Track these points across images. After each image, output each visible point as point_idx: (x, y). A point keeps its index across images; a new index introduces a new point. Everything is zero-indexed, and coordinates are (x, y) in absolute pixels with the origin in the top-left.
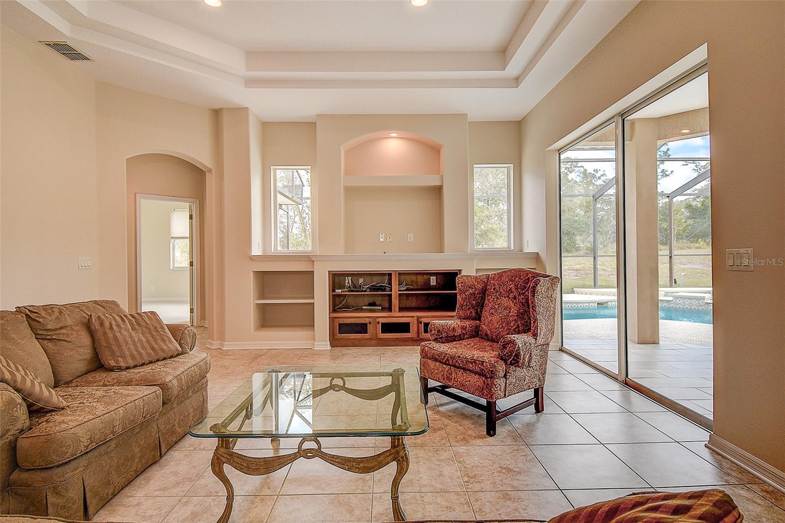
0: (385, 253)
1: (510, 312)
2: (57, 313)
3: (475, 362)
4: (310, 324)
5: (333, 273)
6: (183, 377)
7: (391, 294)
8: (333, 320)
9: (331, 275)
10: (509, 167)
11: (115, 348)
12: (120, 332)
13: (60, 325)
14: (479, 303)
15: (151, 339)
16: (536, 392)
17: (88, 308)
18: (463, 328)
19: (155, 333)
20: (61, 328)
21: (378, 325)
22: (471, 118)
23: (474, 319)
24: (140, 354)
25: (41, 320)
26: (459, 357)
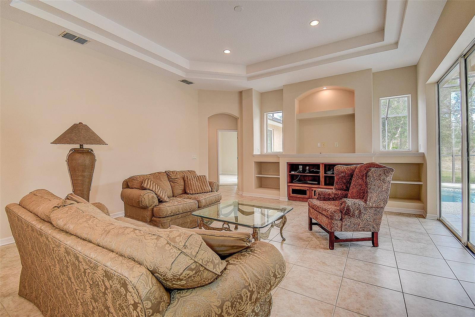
0: (320, 153)
1: (361, 188)
2: (175, 174)
3: (325, 211)
4: (278, 188)
5: (289, 163)
6: (207, 200)
7: (320, 176)
8: (289, 187)
9: (288, 165)
10: (409, 96)
11: (190, 187)
12: (192, 181)
13: (176, 178)
14: (348, 182)
15: (202, 185)
16: (373, 233)
17: (185, 173)
18: (336, 194)
19: (203, 183)
20: (176, 179)
21: (312, 191)
22: (374, 71)
23: (344, 190)
24: (197, 190)
25: (170, 175)
26: (320, 207)
